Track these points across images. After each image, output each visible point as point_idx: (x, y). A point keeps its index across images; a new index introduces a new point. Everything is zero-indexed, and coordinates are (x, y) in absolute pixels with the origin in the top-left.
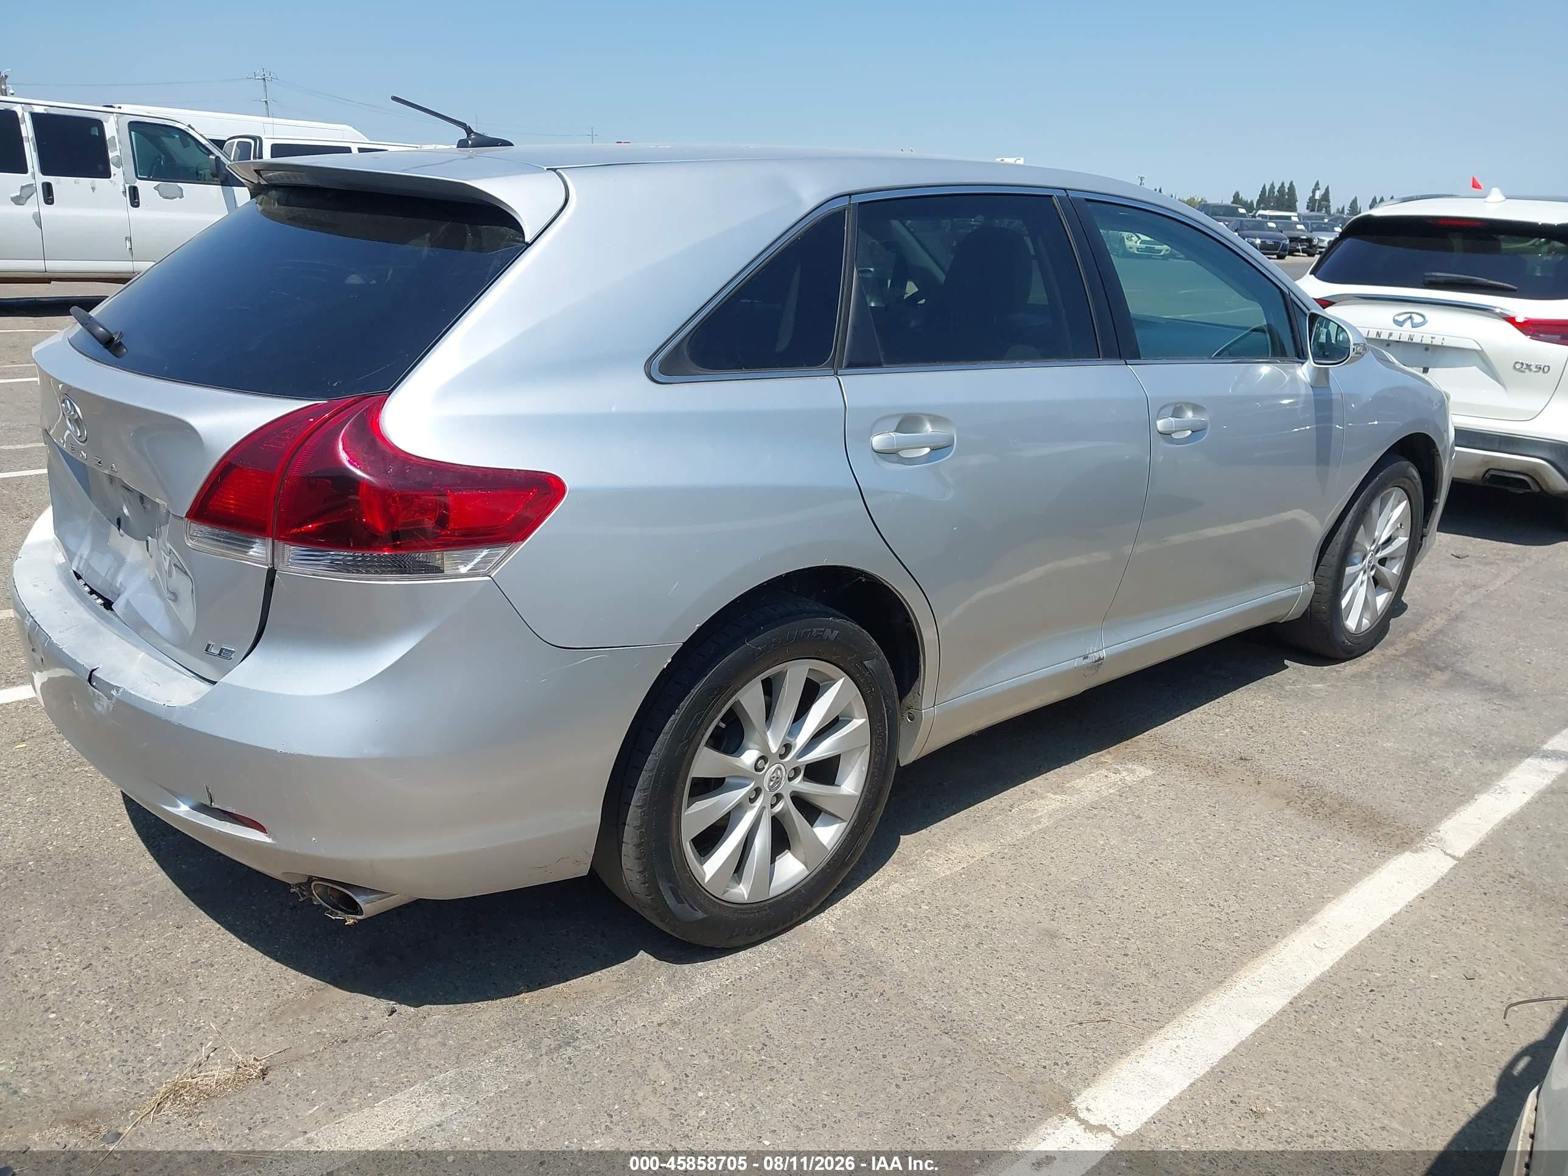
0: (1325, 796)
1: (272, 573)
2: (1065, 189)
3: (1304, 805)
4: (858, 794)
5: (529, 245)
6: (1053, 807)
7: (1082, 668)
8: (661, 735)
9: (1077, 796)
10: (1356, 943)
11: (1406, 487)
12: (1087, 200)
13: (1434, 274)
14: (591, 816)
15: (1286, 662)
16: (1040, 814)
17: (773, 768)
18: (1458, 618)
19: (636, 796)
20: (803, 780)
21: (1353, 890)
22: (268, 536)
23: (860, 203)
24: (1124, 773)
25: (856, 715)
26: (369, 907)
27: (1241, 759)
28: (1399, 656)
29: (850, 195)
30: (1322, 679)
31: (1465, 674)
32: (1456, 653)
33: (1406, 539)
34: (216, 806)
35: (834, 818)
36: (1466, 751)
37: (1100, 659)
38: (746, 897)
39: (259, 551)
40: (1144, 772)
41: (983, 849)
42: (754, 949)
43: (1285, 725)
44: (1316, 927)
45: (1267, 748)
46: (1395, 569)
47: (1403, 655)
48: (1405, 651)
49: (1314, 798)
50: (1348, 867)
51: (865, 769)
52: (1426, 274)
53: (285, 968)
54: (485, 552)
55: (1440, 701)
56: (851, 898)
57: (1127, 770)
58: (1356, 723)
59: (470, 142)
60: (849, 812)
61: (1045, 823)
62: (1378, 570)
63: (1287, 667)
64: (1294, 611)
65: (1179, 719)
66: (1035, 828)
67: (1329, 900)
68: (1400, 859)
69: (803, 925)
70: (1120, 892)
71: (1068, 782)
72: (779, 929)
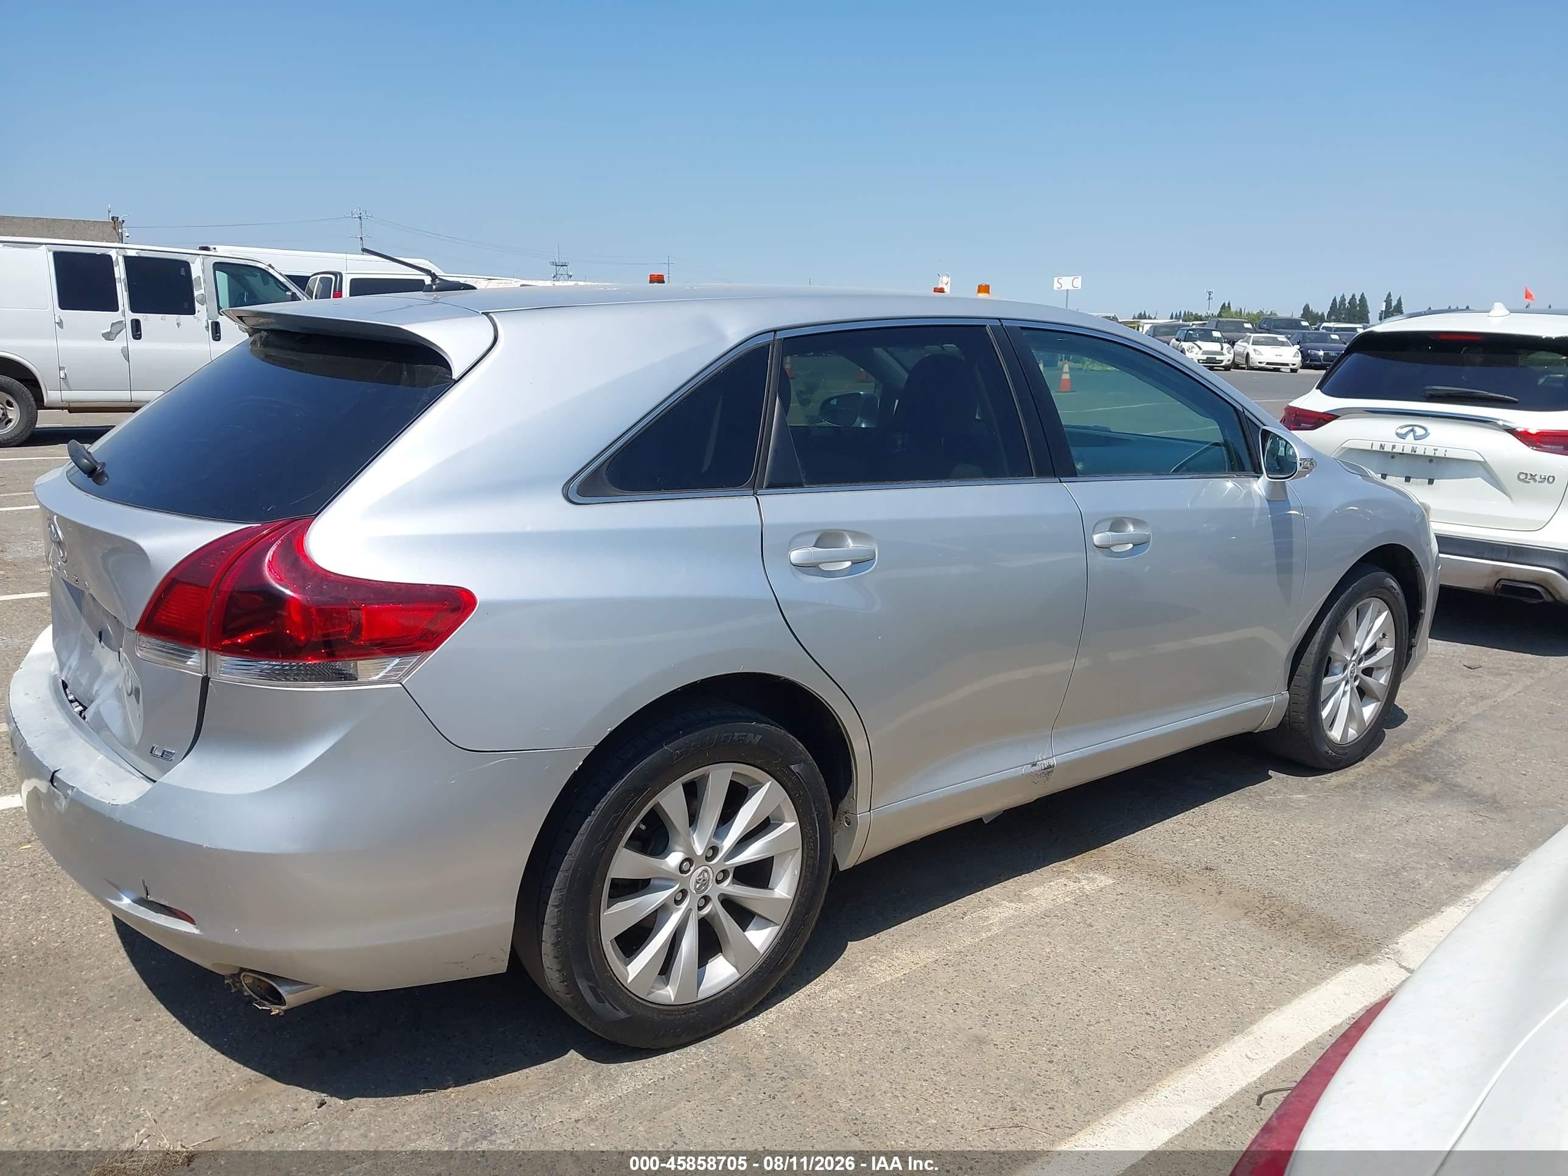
0: (1286, 907)
1: (206, 681)
2: (999, 319)
3: (1263, 916)
4: (790, 897)
5: (456, 382)
6: (1006, 914)
7: (1030, 775)
8: (578, 836)
9: (1032, 904)
10: (1289, 1054)
11: (1385, 598)
12: (1022, 328)
13: (1434, 387)
14: (505, 913)
15: (1271, 772)
16: (991, 922)
17: (699, 870)
18: (1458, 729)
19: (552, 896)
20: (733, 882)
21: (1297, 1001)
22: (202, 647)
23: (785, 339)
24: (1084, 882)
25: (787, 818)
26: (292, 997)
27: (1207, 869)
28: (1389, 767)
29: (775, 331)
30: (1304, 790)
31: (1455, 786)
32: (1450, 765)
33: (1391, 649)
34: (151, 899)
35: (767, 922)
36: (1441, 864)
37: (1050, 767)
38: (673, 999)
39: (195, 661)
40: (1104, 880)
41: (927, 956)
42: (682, 1051)
43: (1257, 835)
44: (1251, 1038)
45: (1234, 859)
46: (1383, 679)
47: (1394, 766)
48: (1396, 762)
49: (1274, 908)
50: (1296, 978)
51: (797, 872)
52: (1427, 388)
53: (229, 1060)
54: (397, 661)
55: (1424, 812)
56: (788, 1003)
57: (1088, 879)
58: (1331, 834)
59: (434, 287)
60: (782, 915)
61: (995, 930)
62: (1362, 680)
63: (1271, 777)
64: (1269, 722)
65: (1150, 828)
66: (984, 935)
67: (1269, 1011)
68: (1351, 971)
69: (734, 1028)
70: (1058, 999)
71: (1026, 890)
72: (709, 1031)
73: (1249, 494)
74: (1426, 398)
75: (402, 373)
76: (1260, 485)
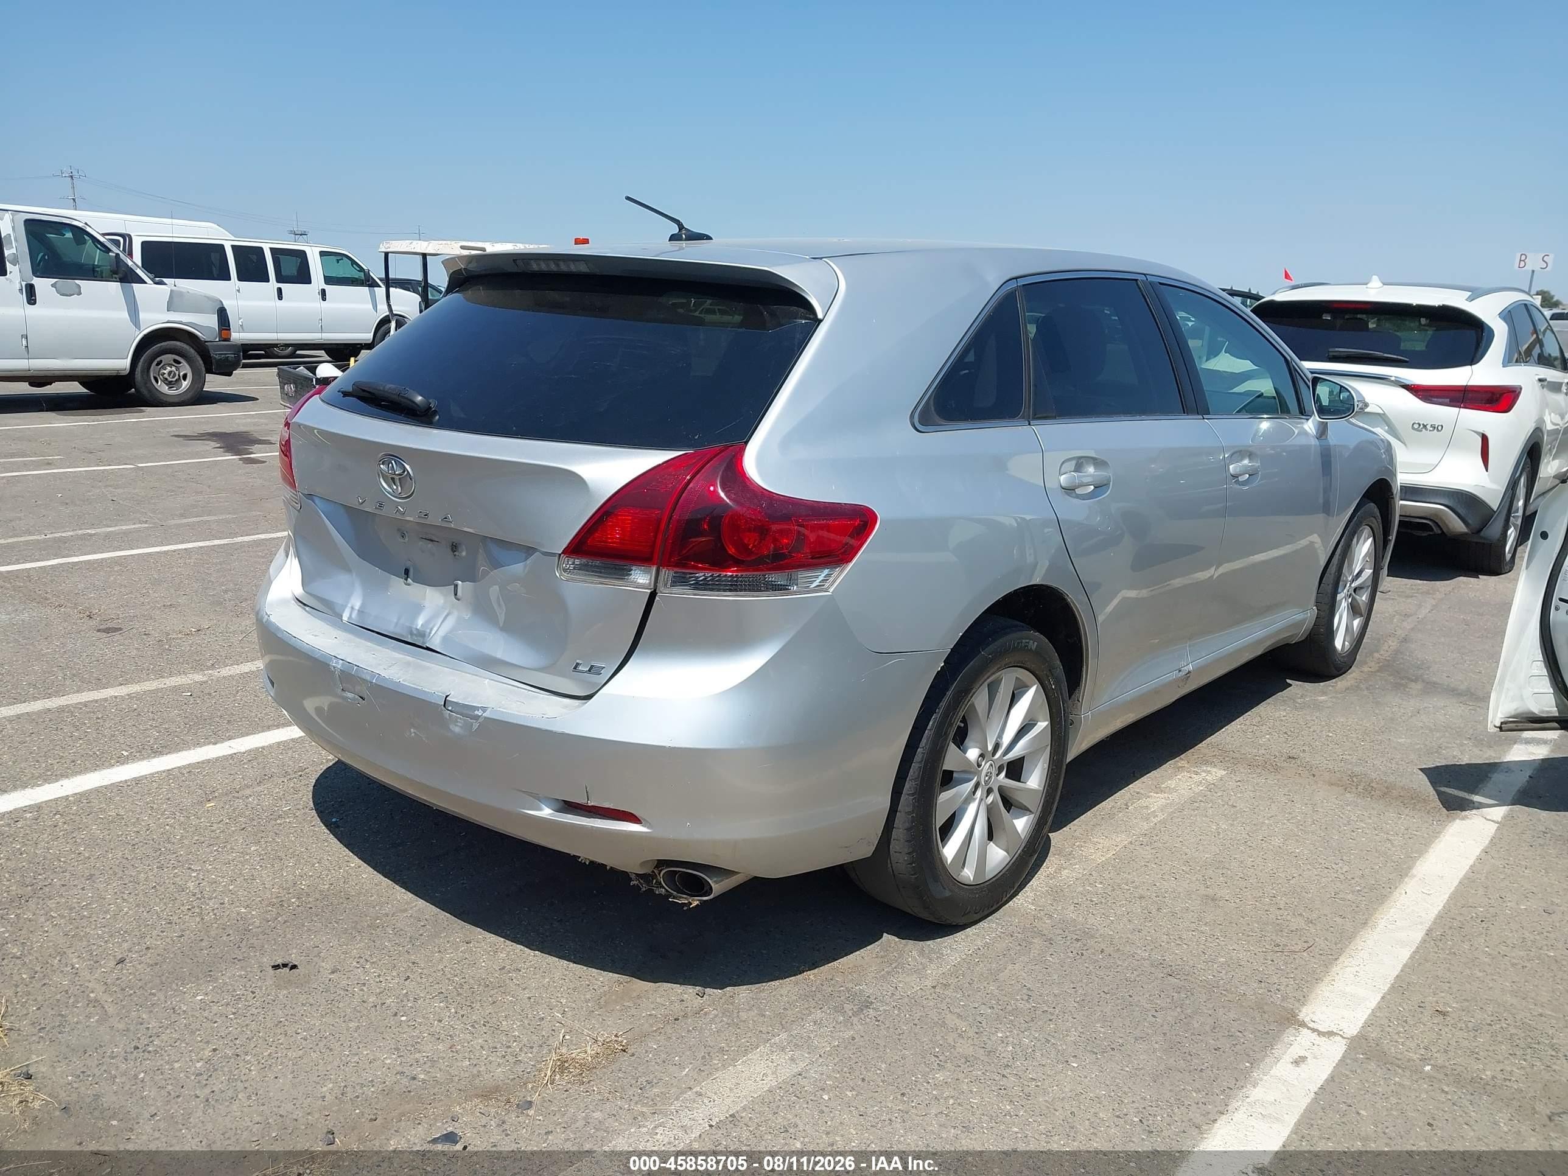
0: (1372, 782)
1: (653, 596)
2: (1144, 274)
3: (1359, 790)
4: (1042, 789)
5: (821, 321)
6: (1160, 803)
7: (1176, 680)
8: (926, 732)
9: (1175, 794)
10: (1453, 889)
11: (1373, 526)
12: (1161, 284)
13: (1337, 349)
14: (884, 801)
15: (1288, 681)
16: (1153, 810)
17: (988, 764)
18: (1405, 640)
19: (907, 786)
20: (1007, 776)
21: (1431, 850)
22: (654, 564)
23: (1023, 285)
24: (1204, 774)
25: (1040, 719)
27: (1290, 758)
28: (1375, 672)
29: (1016, 278)
30: (1324, 693)
31: (1434, 683)
32: (1419, 668)
33: (1371, 571)
34: (592, 804)
35: (1024, 810)
36: (1465, 742)
37: (1189, 672)
38: (972, 879)
39: (641, 578)
40: (1217, 773)
41: (1122, 839)
42: (977, 926)
43: (1312, 730)
44: (1416, 879)
45: (1306, 748)
46: (1364, 598)
47: (1378, 671)
48: (1377, 668)
49: (1363, 784)
50: (1418, 833)
51: (1046, 766)
52: (1331, 350)
54: (826, 571)
55: (1426, 705)
56: (1034, 882)
57: (1204, 771)
58: (1368, 725)
59: (684, 236)
60: (1035, 804)
61: (1161, 816)
62: (1354, 599)
63: (1290, 685)
64: (1301, 633)
65: (1224, 730)
66: (1155, 820)
67: (1416, 859)
68: (1455, 825)
69: (1007, 906)
70: (1249, 864)
71: (1162, 784)
72: (986, 913)
73: (1306, 433)
74: (1330, 359)
75: (762, 314)
76: (1310, 426)
